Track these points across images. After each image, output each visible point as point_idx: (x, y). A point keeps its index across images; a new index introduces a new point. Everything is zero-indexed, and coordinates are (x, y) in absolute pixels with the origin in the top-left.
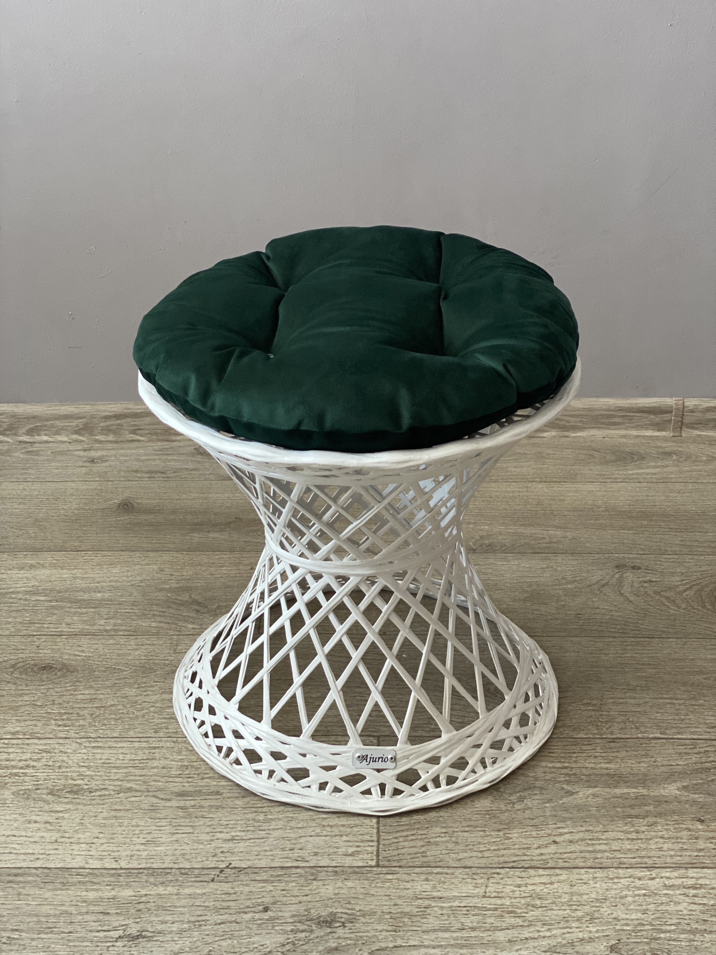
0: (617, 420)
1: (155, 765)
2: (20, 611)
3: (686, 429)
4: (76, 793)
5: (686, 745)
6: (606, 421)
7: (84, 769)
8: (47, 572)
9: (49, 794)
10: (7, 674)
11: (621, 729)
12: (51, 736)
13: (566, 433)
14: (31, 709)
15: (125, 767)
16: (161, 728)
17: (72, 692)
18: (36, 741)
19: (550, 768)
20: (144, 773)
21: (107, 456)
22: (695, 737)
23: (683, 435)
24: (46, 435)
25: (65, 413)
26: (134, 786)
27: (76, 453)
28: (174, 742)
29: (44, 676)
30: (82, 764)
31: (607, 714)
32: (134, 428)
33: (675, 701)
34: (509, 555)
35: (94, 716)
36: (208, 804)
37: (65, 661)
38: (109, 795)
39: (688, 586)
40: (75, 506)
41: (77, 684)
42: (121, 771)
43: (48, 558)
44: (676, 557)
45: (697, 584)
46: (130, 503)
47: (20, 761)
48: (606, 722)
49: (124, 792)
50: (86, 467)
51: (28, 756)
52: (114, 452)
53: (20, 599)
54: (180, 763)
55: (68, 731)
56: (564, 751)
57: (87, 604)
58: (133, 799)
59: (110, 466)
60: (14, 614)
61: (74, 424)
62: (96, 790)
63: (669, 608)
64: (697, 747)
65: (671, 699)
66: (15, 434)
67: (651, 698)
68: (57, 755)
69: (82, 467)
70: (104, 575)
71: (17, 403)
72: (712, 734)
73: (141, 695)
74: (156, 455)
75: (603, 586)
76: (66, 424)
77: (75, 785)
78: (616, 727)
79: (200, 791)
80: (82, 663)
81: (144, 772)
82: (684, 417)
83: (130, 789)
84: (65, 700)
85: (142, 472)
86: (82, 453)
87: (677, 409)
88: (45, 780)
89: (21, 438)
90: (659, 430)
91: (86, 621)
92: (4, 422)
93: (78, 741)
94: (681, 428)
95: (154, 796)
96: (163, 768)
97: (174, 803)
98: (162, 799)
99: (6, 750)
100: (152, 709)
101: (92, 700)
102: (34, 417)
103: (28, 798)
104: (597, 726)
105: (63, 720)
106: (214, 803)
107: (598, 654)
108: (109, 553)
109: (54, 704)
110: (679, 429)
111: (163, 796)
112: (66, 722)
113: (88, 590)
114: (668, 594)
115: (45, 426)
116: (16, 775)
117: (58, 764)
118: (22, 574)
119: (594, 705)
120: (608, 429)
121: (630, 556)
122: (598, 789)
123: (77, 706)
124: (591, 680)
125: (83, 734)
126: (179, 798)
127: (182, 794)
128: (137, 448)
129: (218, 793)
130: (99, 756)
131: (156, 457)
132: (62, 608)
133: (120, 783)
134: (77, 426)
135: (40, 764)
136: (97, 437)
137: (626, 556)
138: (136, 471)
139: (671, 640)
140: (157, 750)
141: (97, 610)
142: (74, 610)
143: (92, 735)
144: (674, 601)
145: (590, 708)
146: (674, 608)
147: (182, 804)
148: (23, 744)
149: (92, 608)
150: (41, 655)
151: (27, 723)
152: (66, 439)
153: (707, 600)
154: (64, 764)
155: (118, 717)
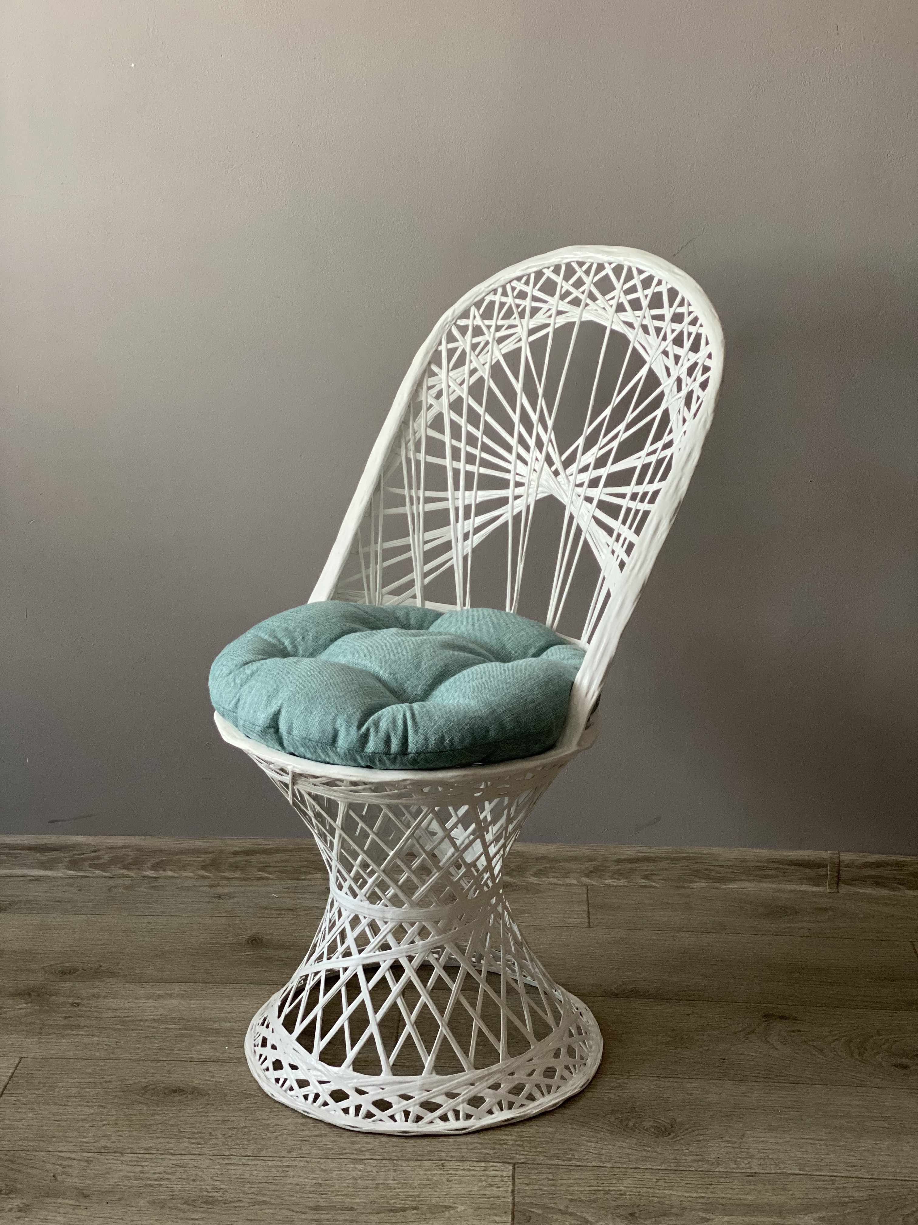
0: (771, 872)
1: (289, 1181)
2: (148, 1037)
3: (843, 885)
4: (211, 1203)
5: (824, 1181)
6: (759, 873)
7: (218, 1183)
8: (174, 1002)
9: (184, 1204)
10: (138, 1095)
11: (760, 1165)
12: (183, 1152)
13: (717, 885)
14: (164, 1128)
15: (259, 1183)
16: (294, 1149)
17: (204, 1114)
18: (170, 1157)
19: (686, 1197)
20: (277, 1189)
21: (234, 892)
22: (835, 1174)
23: (840, 891)
24: (171, 870)
25: (193, 847)
26: (269, 1200)
27: (202, 888)
28: (307, 1162)
29: (176, 1099)
30: (216, 1179)
31: (746, 1151)
32: (263, 865)
33: (817, 1142)
34: (653, 1000)
35: (226, 1136)
36: (343, 1218)
37: (196, 1085)
38: (244, 1207)
39: (837, 1037)
40: (202, 940)
41: (209, 1106)
42: (256, 1186)
43: (177, 988)
44: (827, 1009)
45: (846, 1036)
46: (259, 939)
47: (154, 1173)
48: (746, 1158)
49: (258, 1205)
50: (213, 902)
51: (162, 1169)
52: (242, 889)
53: (149, 1027)
54: (314, 1181)
55: (201, 1148)
56: (701, 1183)
57: (217, 1032)
58: (268, 1211)
59: (238, 903)
60: (143, 1040)
61: (202, 859)
62: (231, 1202)
63: (815, 1055)
64: (836, 1183)
65: (812, 1139)
66: (139, 869)
67: (791, 1138)
68: (191, 1169)
69: (209, 902)
70: (234, 1006)
71: (144, 835)
72: (852, 1172)
73: (273, 1118)
74: (284, 892)
75: (750, 1033)
76: (194, 859)
77: (211, 1197)
78: (754, 1163)
79: (335, 1206)
80: (213, 1087)
81: (277, 1187)
82: (841, 872)
83: (265, 1202)
84: (198, 1121)
85: (272, 909)
86: (208, 889)
87: (833, 863)
88: (180, 1191)
89: (145, 873)
90: (814, 885)
91: (215, 1049)
92: (128, 856)
93: (211, 1157)
94: (838, 884)
95: (288, 1209)
96: (297, 1185)
97: (309, 1216)
98: (297, 1212)
99: (139, 1164)
100: (285, 1132)
101: (224, 1122)
102: (161, 851)
103: (163, 1207)
104: (736, 1161)
105: (196, 1138)
106: (347, 1217)
107: (741, 1096)
108: (238, 986)
109: (186, 1124)
110: (836, 885)
111: (298, 1210)
112: (198, 1140)
113: (219, 1020)
114: (815, 1044)
115: (171, 860)
116: (151, 1185)
117: (192, 1178)
118: (150, 1003)
119: (735, 1143)
120: (760, 881)
121: (779, 1006)
122: (733, 1217)
123: (210, 1126)
124: (732, 1119)
125: (216, 1152)
126: (313, 1212)
127: (316, 1208)
128: (265, 885)
129: (352, 1209)
130: (233, 1172)
131: (286, 895)
132: (191, 1036)
133: (254, 1196)
134: (204, 861)
135: (174, 1177)
136: (223, 874)
137: (774, 1006)
138: (266, 908)
139: (817, 1086)
140: (290, 1169)
141: (227, 1038)
142: (203, 1038)
143: (227, 1153)
144: (821, 1051)
145: (729, 1145)
146: (821, 1056)
147: (317, 1217)
148: (157, 1159)
149: (222, 1036)
150: (171, 1079)
151: (159, 1140)
152: (191, 874)
153: (856, 1050)
154: (198, 1178)
155: (251, 1138)
